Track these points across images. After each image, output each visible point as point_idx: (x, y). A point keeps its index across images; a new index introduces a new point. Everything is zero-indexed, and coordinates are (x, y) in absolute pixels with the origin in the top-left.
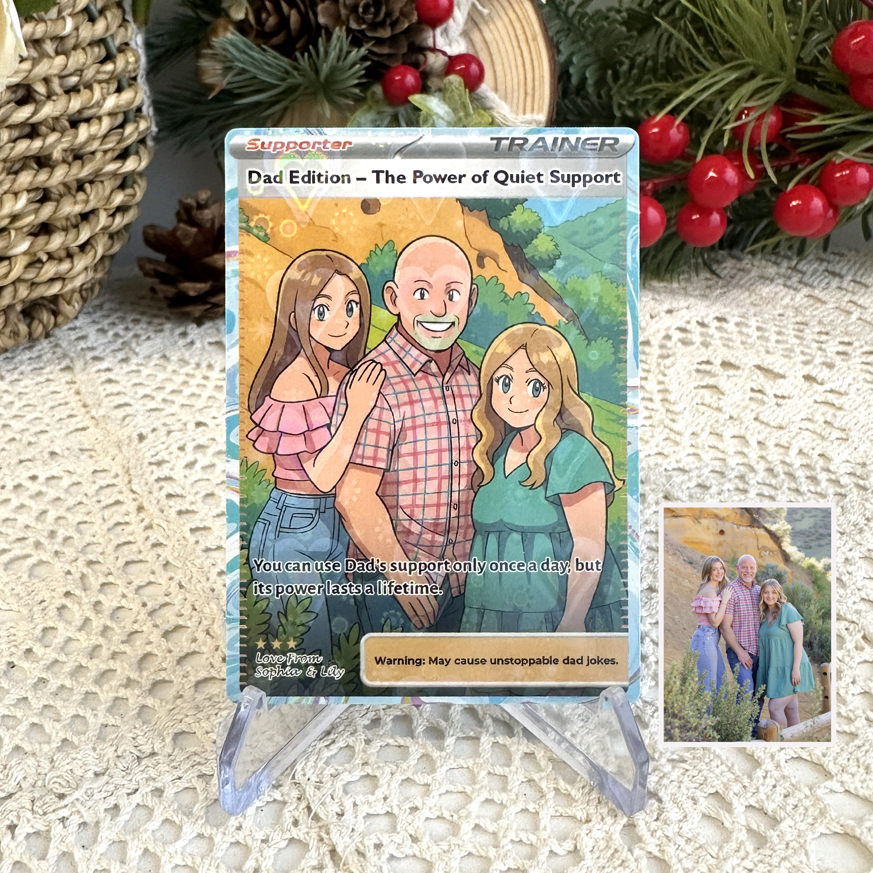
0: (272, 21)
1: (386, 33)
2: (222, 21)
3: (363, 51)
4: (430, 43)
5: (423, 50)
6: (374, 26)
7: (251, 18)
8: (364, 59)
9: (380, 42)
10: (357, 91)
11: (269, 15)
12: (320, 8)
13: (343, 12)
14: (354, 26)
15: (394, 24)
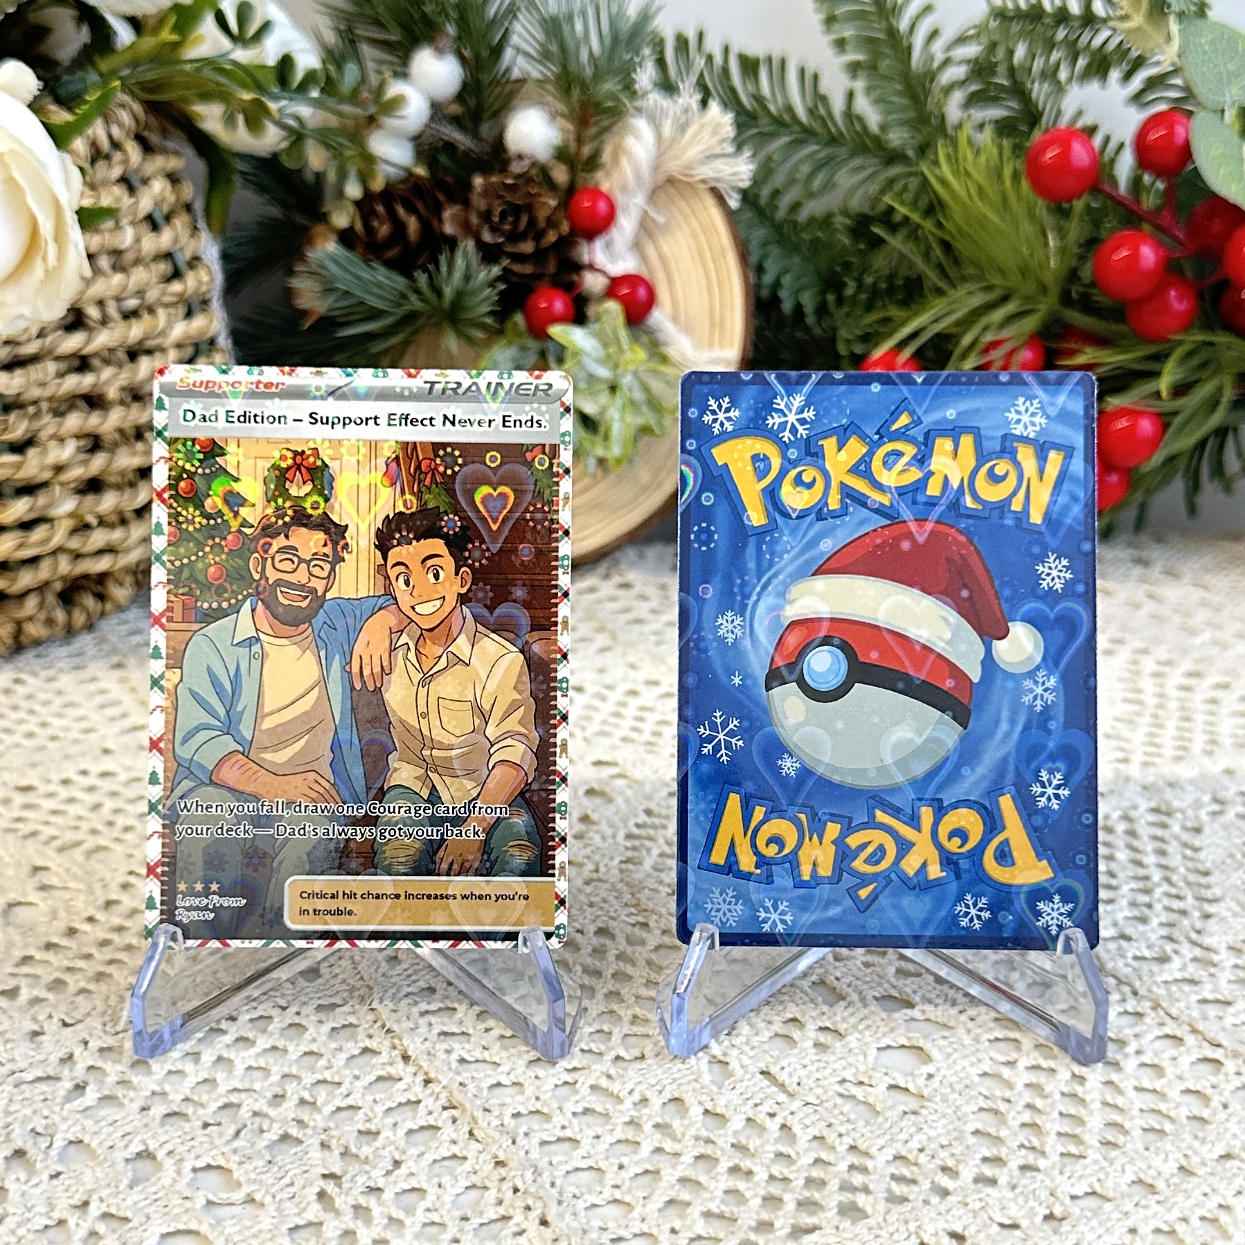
0: (384, 230)
1: (527, 247)
2: (320, 229)
3: (496, 270)
4: (586, 259)
5: (578, 268)
6: (514, 237)
7: (359, 226)
8: (499, 279)
9: (519, 258)
10: (489, 320)
11: (382, 223)
12: (447, 214)
13: (474, 220)
14: (487, 237)
15: (539, 236)
